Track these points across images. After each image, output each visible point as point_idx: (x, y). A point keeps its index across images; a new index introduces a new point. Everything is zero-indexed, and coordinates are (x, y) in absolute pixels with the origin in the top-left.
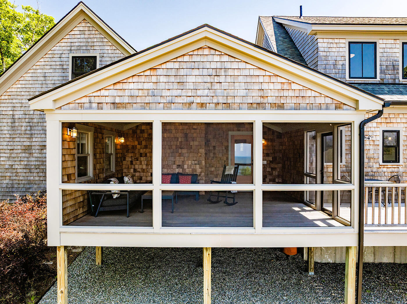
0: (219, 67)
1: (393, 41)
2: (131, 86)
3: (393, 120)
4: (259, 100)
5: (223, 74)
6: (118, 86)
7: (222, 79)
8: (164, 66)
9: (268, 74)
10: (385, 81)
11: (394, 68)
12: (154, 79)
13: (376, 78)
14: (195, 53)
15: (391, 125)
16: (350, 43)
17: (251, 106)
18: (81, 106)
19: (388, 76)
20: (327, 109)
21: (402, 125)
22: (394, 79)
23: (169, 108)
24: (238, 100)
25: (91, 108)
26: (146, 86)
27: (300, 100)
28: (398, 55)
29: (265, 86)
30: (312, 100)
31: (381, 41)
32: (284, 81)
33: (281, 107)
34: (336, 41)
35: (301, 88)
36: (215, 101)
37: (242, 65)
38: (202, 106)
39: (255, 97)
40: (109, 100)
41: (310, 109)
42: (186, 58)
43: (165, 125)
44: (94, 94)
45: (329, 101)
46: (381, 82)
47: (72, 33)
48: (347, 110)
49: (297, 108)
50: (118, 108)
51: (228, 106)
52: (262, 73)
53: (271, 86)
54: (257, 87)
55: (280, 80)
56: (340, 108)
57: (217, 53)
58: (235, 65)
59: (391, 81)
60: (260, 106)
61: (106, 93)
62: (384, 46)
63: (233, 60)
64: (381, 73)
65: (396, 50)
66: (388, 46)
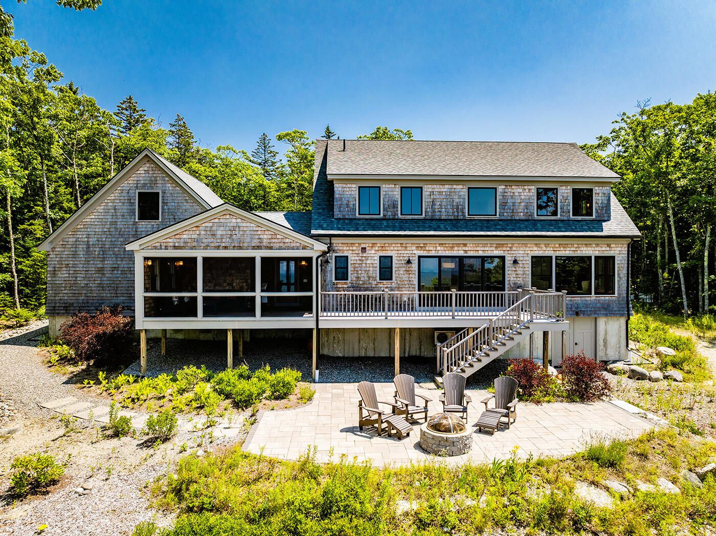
0: (235, 225)
1: (393, 186)
2: (185, 236)
3: (387, 248)
4: (258, 244)
5: (237, 229)
6: (177, 237)
7: (237, 233)
8: (203, 225)
9: (263, 229)
10: (387, 217)
11: (395, 206)
12: (198, 232)
13: (380, 214)
14: (222, 217)
15: (386, 252)
16: (359, 187)
17: (254, 248)
18: (155, 248)
19: (390, 213)
20: (298, 249)
21: (395, 252)
22: (395, 216)
23: (206, 249)
24: (246, 245)
25: (161, 249)
26: (193, 237)
27: (282, 245)
28: (397, 197)
29: (261, 237)
30: (289, 244)
31: (384, 186)
32: (272, 233)
33: (271, 248)
34: (349, 186)
35: (282, 237)
36: (233, 245)
37: (248, 224)
38: (226, 248)
39: (255, 243)
40: (171, 244)
41: (288, 249)
42: (216, 220)
43: (205, 259)
44: (163, 241)
45: (298, 245)
46: (384, 217)
47: (139, 172)
48: (309, 249)
49: (280, 248)
50: (177, 249)
51: (240, 248)
52: (260, 229)
53: (265, 237)
54: (257, 237)
55: (270, 233)
56: (305, 248)
57: (234, 217)
58: (244, 225)
59: (391, 217)
60: (259, 248)
61: (170, 240)
62: (387, 189)
63: (243, 221)
64: (384, 211)
65: (395, 193)
66: (390, 190)
